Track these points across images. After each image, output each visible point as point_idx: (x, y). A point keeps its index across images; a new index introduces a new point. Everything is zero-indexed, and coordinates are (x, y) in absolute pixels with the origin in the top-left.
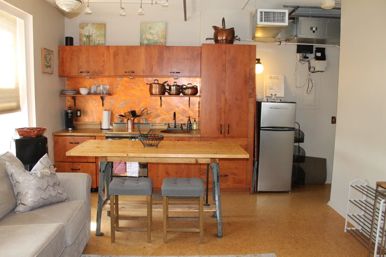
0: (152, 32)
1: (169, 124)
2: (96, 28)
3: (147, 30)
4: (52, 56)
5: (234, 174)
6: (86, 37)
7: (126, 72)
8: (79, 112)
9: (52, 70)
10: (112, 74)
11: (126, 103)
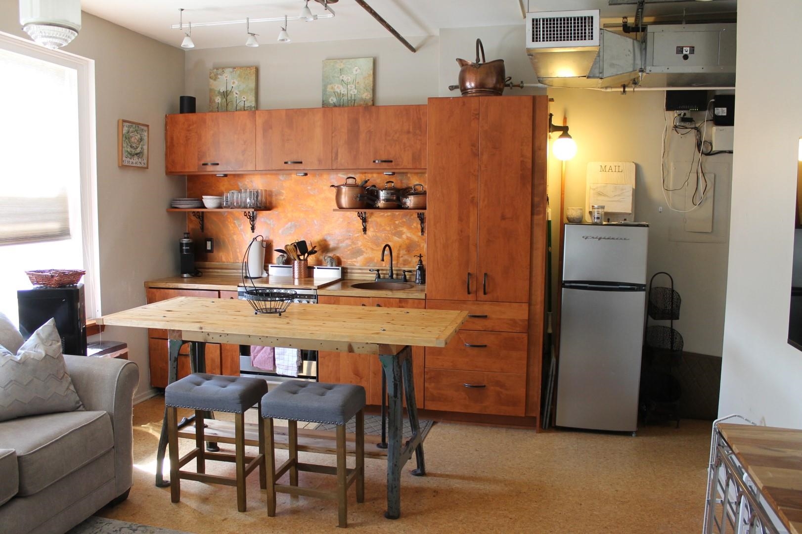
0: (345, 79)
1: (378, 270)
2: (240, 76)
3: (336, 75)
4: (146, 134)
5: (499, 384)
6: (221, 95)
7: (286, 163)
8: (210, 242)
9: (145, 161)
10: (260, 167)
11: (295, 226)
